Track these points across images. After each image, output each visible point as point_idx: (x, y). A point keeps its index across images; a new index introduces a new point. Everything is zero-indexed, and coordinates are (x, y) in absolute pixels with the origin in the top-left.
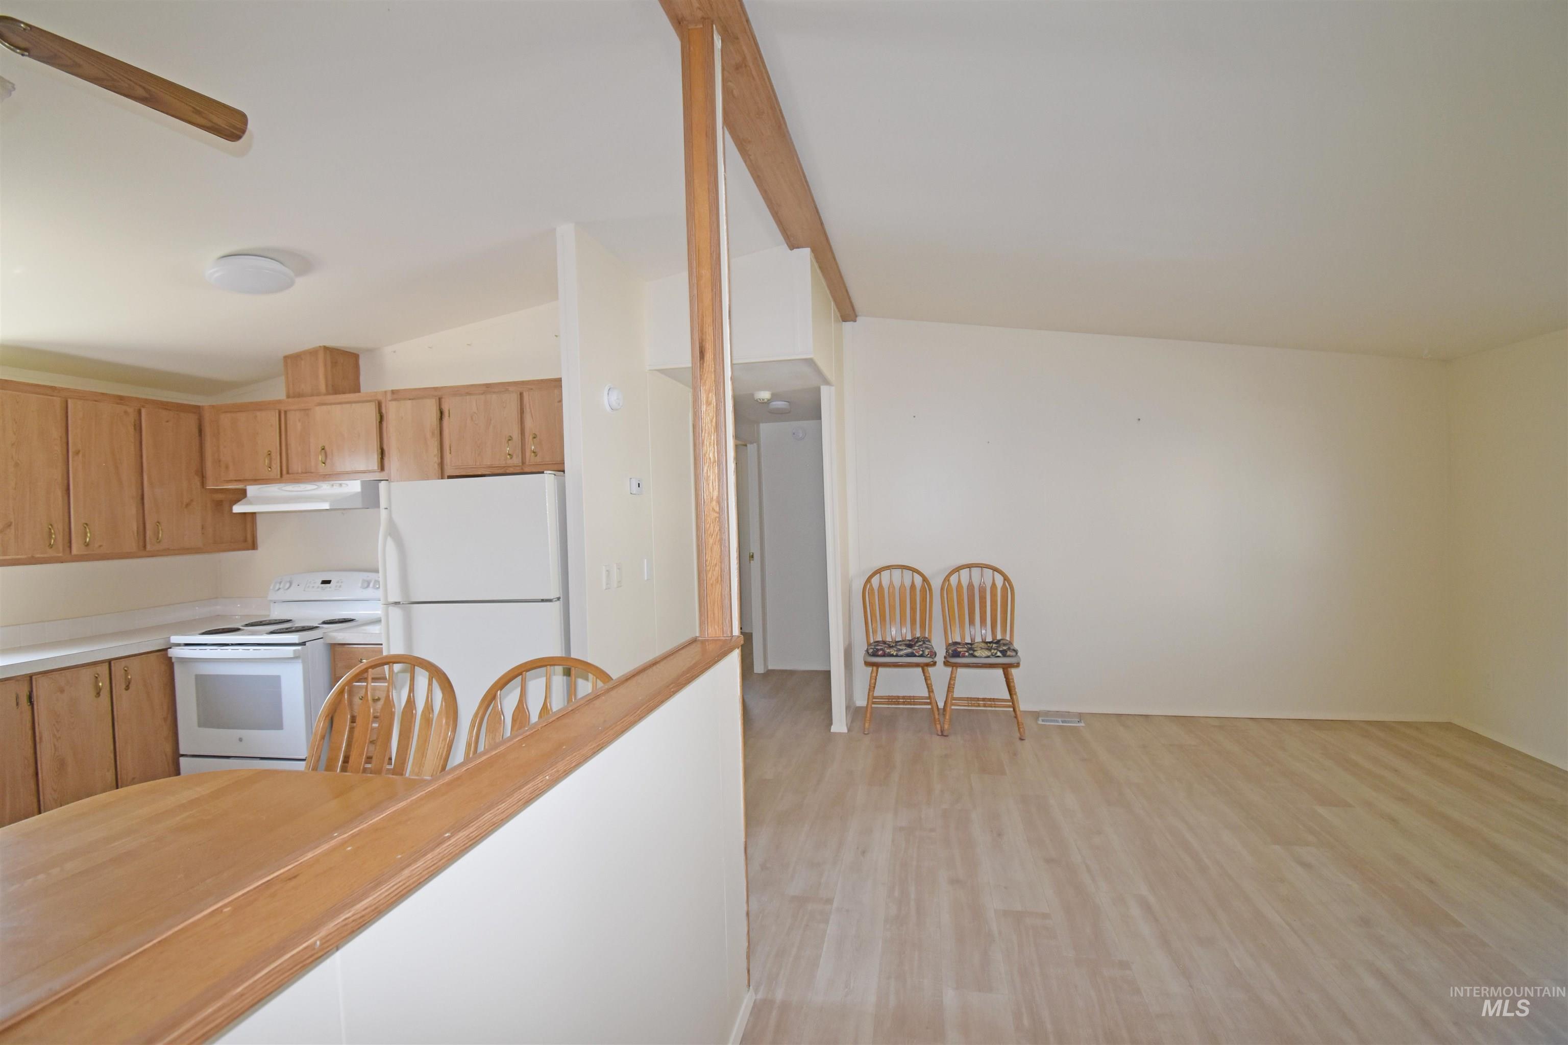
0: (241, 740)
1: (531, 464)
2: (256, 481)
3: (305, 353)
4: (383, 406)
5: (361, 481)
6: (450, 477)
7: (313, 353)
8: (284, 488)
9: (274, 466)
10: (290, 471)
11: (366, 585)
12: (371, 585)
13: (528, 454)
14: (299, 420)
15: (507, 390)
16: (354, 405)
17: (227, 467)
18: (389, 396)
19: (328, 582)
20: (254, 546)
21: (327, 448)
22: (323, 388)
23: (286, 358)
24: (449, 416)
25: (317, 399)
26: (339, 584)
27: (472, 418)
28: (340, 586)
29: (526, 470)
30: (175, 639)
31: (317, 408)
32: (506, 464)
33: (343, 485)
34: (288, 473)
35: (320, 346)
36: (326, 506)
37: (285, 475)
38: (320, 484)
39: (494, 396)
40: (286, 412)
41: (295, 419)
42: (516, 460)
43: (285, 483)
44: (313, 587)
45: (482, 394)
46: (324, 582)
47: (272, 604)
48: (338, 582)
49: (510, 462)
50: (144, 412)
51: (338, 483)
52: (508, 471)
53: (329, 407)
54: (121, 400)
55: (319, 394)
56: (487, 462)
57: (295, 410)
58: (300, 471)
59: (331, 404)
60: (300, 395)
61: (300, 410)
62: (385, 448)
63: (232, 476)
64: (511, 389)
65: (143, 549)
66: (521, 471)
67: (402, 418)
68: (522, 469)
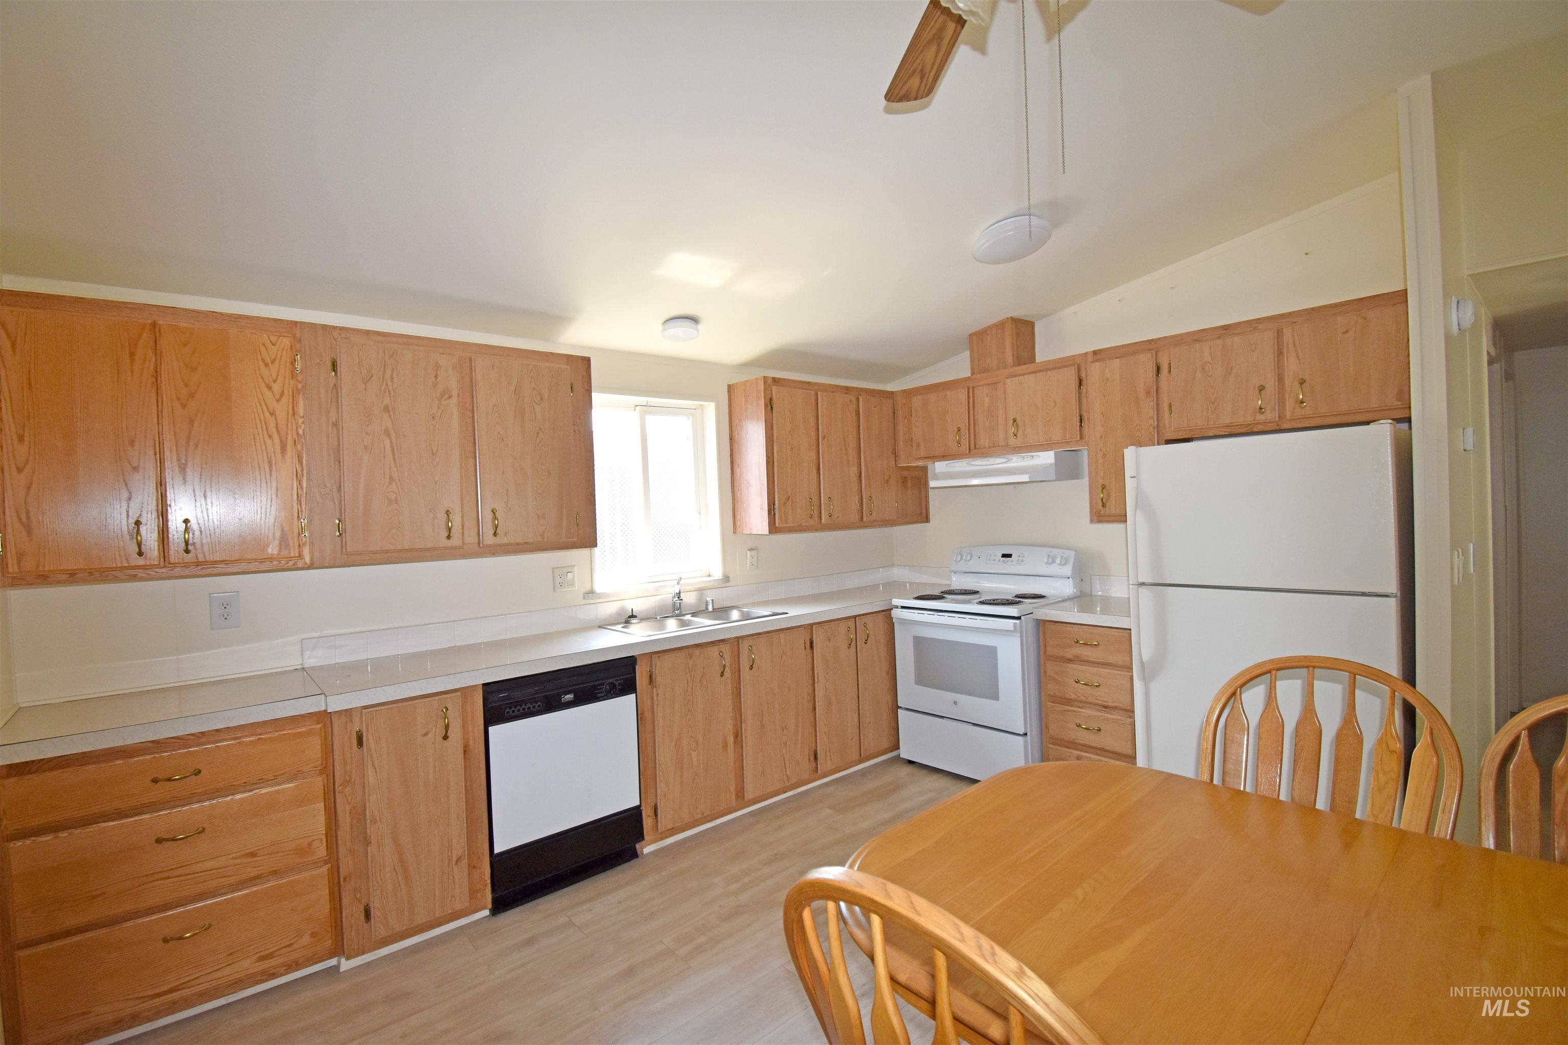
0: (955, 703)
1: (1294, 418)
2: (944, 457)
3: (990, 327)
4: (1083, 370)
5: (1055, 452)
6: (1169, 442)
7: (1000, 325)
8: (972, 463)
9: (963, 442)
10: (977, 447)
11: (1050, 561)
12: (1058, 561)
13: (1289, 404)
14: (987, 396)
15: (1255, 329)
16: (1049, 372)
17: (918, 445)
18: (1090, 358)
19: (1009, 556)
20: (927, 520)
21: (1018, 420)
22: (1009, 360)
23: (971, 335)
24: (1170, 372)
25: (1007, 372)
26: (1021, 559)
27: (1203, 369)
28: (1022, 561)
29: (1285, 426)
30: (896, 602)
31: (1008, 381)
32: (1254, 420)
33: (1035, 457)
34: (975, 448)
35: (1007, 318)
36: (1025, 478)
37: (974, 450)
38: (1009, 457)
39: (1236, 339)
40: (973, 388)
41: (983, 396)
42: (1270, 415)
43: (972, 458)
44: (994, 560)
45: (1219, 338)
46: (1004, 556)
47: (953, 574)
48: (1019, 556)
49: (1260, 417)
50: (861, 399)
51: (1030, 456)
52: (1255, 430)
53: (1021, 378)
54: (847, 390)
55: (1005, 367)
56: (1226, 419)
57: (983, 385)
58: (987, 446)
59: (1023, 375)
60: (985, 371)
61: (989, 384)
62: (1084, 414)
63: (923, 453)
64: (1260, 327)
65: (862, 523)
66: (1277, 428)
67: (1107, 380)
68: (1278, 425)
